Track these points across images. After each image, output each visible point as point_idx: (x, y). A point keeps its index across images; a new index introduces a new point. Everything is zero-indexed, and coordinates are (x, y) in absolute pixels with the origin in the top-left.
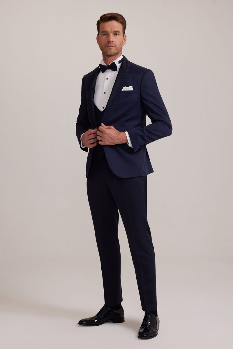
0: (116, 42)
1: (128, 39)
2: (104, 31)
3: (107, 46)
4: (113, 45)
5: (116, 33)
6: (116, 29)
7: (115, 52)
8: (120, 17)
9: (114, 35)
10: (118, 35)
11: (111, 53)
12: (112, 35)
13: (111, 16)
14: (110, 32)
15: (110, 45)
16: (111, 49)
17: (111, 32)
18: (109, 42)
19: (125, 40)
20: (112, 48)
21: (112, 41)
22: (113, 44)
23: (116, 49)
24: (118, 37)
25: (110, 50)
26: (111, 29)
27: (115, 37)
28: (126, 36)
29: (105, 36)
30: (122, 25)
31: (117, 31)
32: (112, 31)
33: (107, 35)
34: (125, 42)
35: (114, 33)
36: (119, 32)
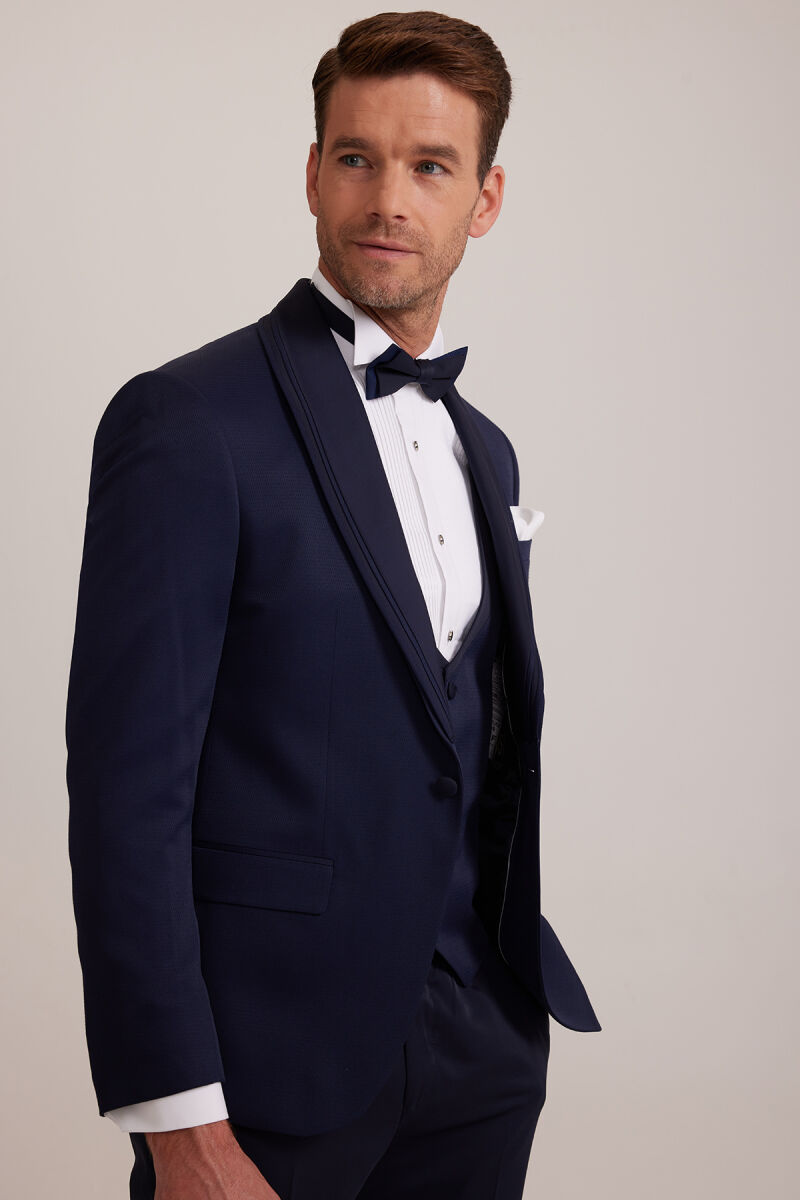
0: (423, 222)
2: (350, 136)
3: (362, 239)
4: (401, 242)
5: (428, 162)
6: (436, 136)
7: (418, 285)
8: (467, 54)
9: (416, 170)
10: (446, 171)
11: (383, 290)
12: (399, 173)
13: (409, 43)
14: (387, 151)
15: (382, 239)
16: (384, 267)
17: (396, 155)
18: (376, 219)
19: (492, 201)
20: (393, 258)
21: (399, 217)
22: (401, 232)
23: (424, 269)
24: (440, 179)
25: (378, 271)
26: (402, 129)
28: (499, 177)
29: (358, 172)
30: (479, 104)
31: (438, 151)
32: (407, 143)
33: (370, 166)
34: (488, 214)
35: (419, 158)
36: (448, 152)
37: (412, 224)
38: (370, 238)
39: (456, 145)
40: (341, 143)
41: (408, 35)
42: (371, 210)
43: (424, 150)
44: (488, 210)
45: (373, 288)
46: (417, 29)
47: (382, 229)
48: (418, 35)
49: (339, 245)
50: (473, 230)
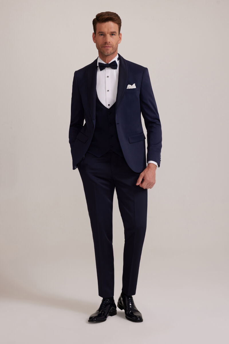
1: (123, 37)
2: (101, 31)
3: (104, 46)
4: (110, 46)
5: (112, 34)
6: (113, 30)
7: (112, 52)
8: (116, 18)
10: (115, 35)
11: (108, 53)
12: (108, 36)
13: (108, 18)
14: (106, 33)
15: (107, 46)
16: (108, 50)
17: (108, 33)
18: (106, 43)
19: (120, 38)
20: (109, 48)
21: (109, 42)
22: (110, 44)
23: (113, 49)
24: (114, 36)
25: (107, 50)
26: (108, 30)
27: (112, 37)
28: (121, 35)
29: (102, 36)
30: (118, 25)
31: (113, 32)
32: (109, 32)
33: (104, 35)
34: (120, 40)
35: (111, 34)
36: (115, 32)
37: (111, 43)
38: (105, 46)
39: (116, 31)
40: (99, 32)
41: (108, 16)
42: (105, 42)
43: (112, 32)
44: (120, 39)
45: (106, 52)
46: (108, 15)
47: (107, 44)
48: (109, 16)
49: (101, 48)
50: (119, 43)
